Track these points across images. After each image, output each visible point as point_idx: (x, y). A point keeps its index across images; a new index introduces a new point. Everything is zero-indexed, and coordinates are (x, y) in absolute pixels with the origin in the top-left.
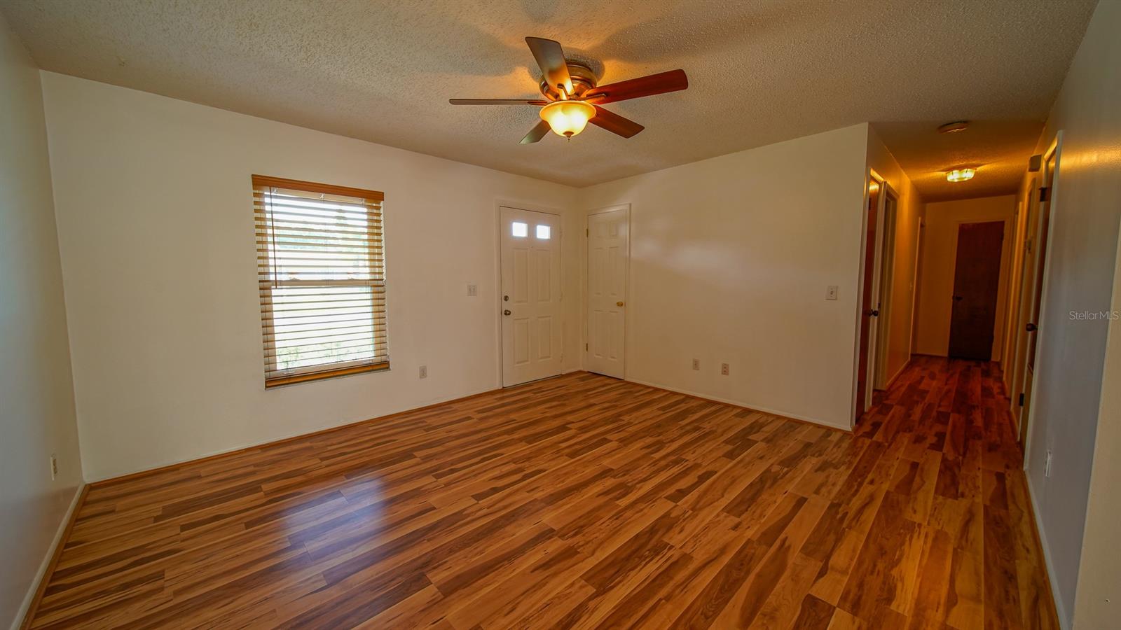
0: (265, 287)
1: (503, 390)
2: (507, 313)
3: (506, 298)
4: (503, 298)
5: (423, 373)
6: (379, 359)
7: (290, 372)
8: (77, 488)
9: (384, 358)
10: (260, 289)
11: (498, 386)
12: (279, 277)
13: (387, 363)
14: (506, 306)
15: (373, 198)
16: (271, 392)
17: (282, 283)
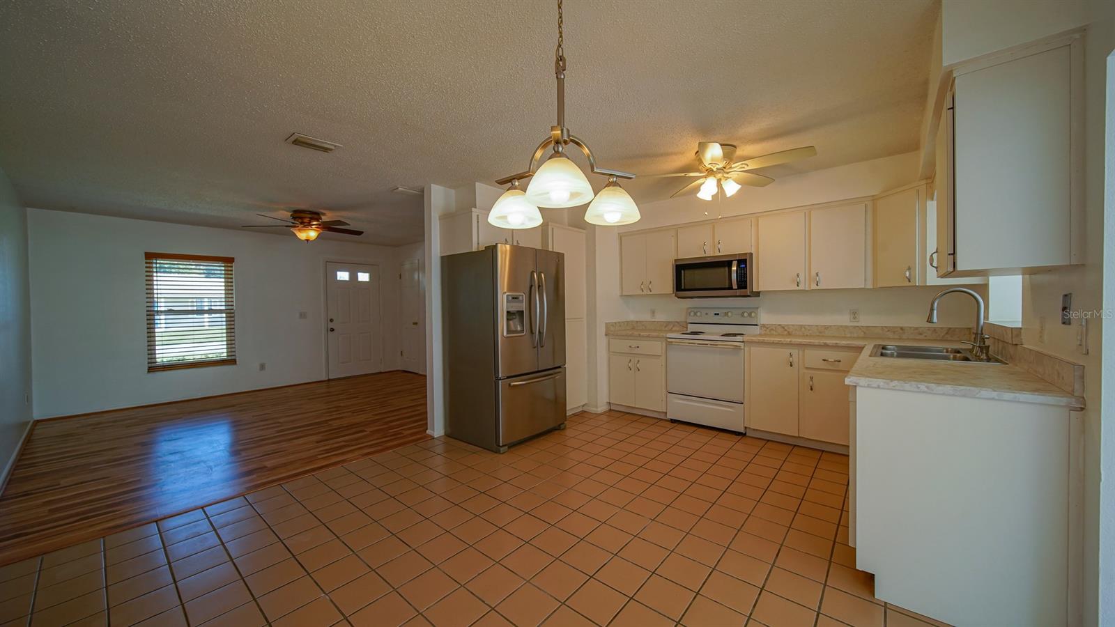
0: (151, 314)
1: (329, 380)
2: (332, 330)
3: (331, 320)
4: (329, 320)
5: (262, 367)
6: (230, 358)
7: (166, 364)
8: (29, 422)
9: (233, 358)
10: (147, 315)
11: (324, 378)
12: (159, 309)
13: (236, 361)
14: (331, 325)
15: (228, 261)
16: (151, 375)
17: (161, 312)
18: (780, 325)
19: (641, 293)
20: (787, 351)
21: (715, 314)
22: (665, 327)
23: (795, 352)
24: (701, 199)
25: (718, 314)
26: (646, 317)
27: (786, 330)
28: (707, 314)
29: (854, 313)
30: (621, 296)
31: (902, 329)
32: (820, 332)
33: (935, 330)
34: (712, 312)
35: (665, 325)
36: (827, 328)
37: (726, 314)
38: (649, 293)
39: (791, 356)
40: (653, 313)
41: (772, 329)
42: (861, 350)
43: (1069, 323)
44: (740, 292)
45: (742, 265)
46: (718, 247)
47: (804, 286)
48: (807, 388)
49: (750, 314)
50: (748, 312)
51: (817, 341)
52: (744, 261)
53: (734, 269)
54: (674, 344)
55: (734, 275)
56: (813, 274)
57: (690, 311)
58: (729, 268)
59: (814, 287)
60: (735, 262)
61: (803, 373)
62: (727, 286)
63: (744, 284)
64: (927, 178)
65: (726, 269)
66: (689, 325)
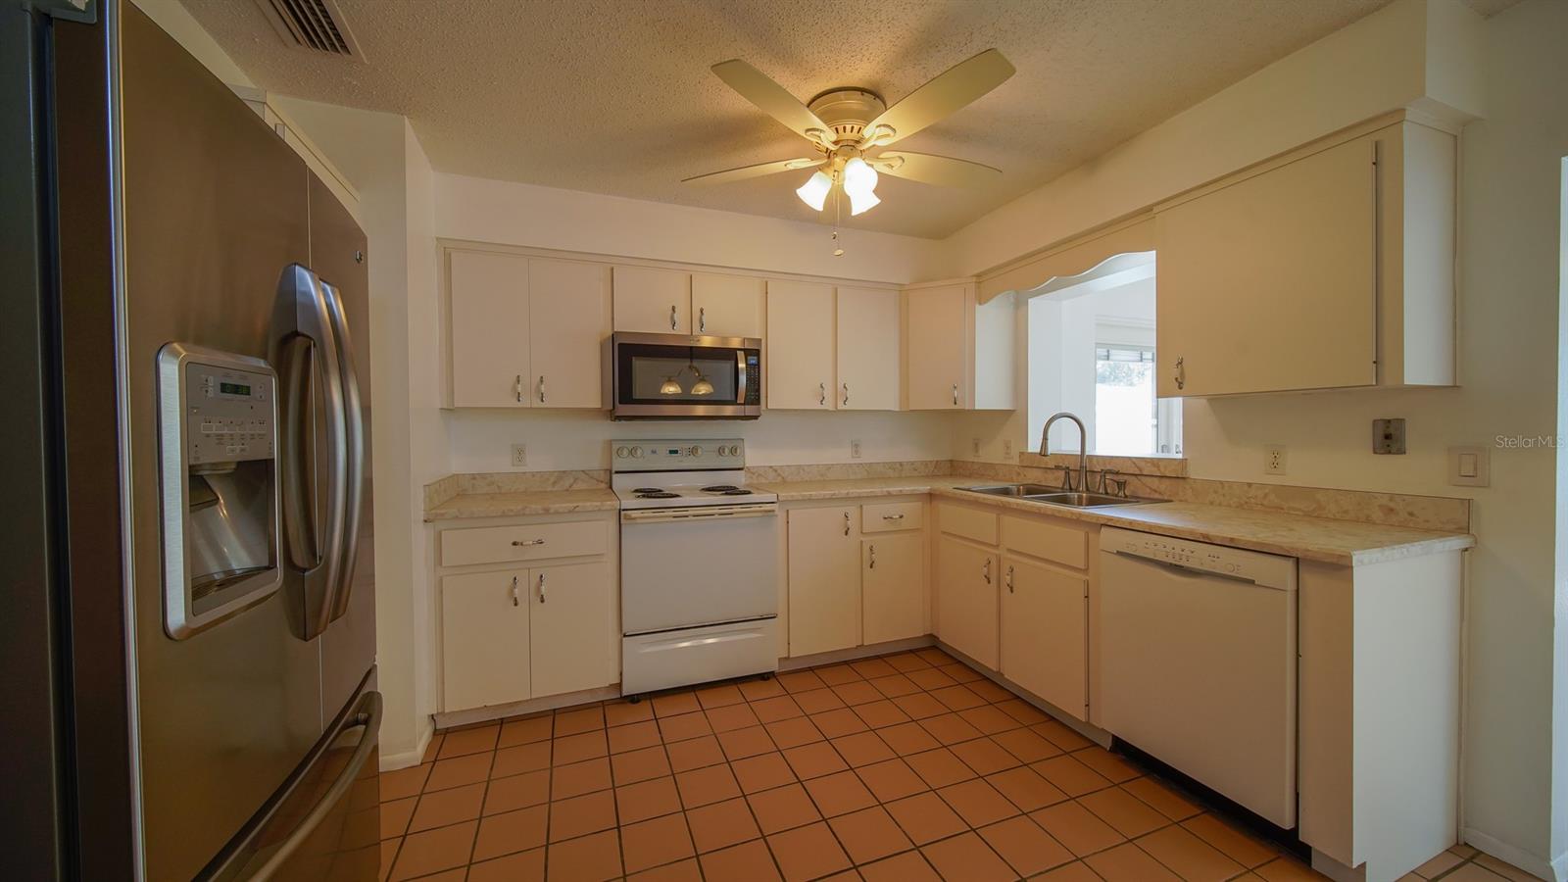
18: (771, 467)
19: (513, 403)
20: (838, 511)
21: (671, 452)
22: (554, 483)
23: (852, 510)
24: (802, 201)
25: (676, 452)
26: (501, 464)
27: (779, 475)
28: (654, 452)
29: (856, 446)
30: (449, 411)
31: (901, 464)
32: (822, 475)
33: (927, 464)
34: (663, 449)
35: (552, 479)
36: (829, 467)
37: (693, 451)
38: (537, 404)
39: (846, 516)
40: (519, 452)
41: (760, 475)
42: (931, 496)
43: (1401, 451)
44: (750, 410)
45: (753, 360)
46: (701, 319)
47: (828, 405)
48: (867, 566)
49: (733, 451)
50: (730, 445)
51: (878, 489)
52: (757, 353)
53: (742, 365)
54: (639, 521)
55: (743, 379)
56: (840, 386)
57: (615, 447)
58: (733, 362)
59: (841, 406)
60: (741, 355)
61: (862, 542)
62: (729, 398)
63: (754, 396)
64: (978, 276)
65: (728, 366)
66: (615, 477)
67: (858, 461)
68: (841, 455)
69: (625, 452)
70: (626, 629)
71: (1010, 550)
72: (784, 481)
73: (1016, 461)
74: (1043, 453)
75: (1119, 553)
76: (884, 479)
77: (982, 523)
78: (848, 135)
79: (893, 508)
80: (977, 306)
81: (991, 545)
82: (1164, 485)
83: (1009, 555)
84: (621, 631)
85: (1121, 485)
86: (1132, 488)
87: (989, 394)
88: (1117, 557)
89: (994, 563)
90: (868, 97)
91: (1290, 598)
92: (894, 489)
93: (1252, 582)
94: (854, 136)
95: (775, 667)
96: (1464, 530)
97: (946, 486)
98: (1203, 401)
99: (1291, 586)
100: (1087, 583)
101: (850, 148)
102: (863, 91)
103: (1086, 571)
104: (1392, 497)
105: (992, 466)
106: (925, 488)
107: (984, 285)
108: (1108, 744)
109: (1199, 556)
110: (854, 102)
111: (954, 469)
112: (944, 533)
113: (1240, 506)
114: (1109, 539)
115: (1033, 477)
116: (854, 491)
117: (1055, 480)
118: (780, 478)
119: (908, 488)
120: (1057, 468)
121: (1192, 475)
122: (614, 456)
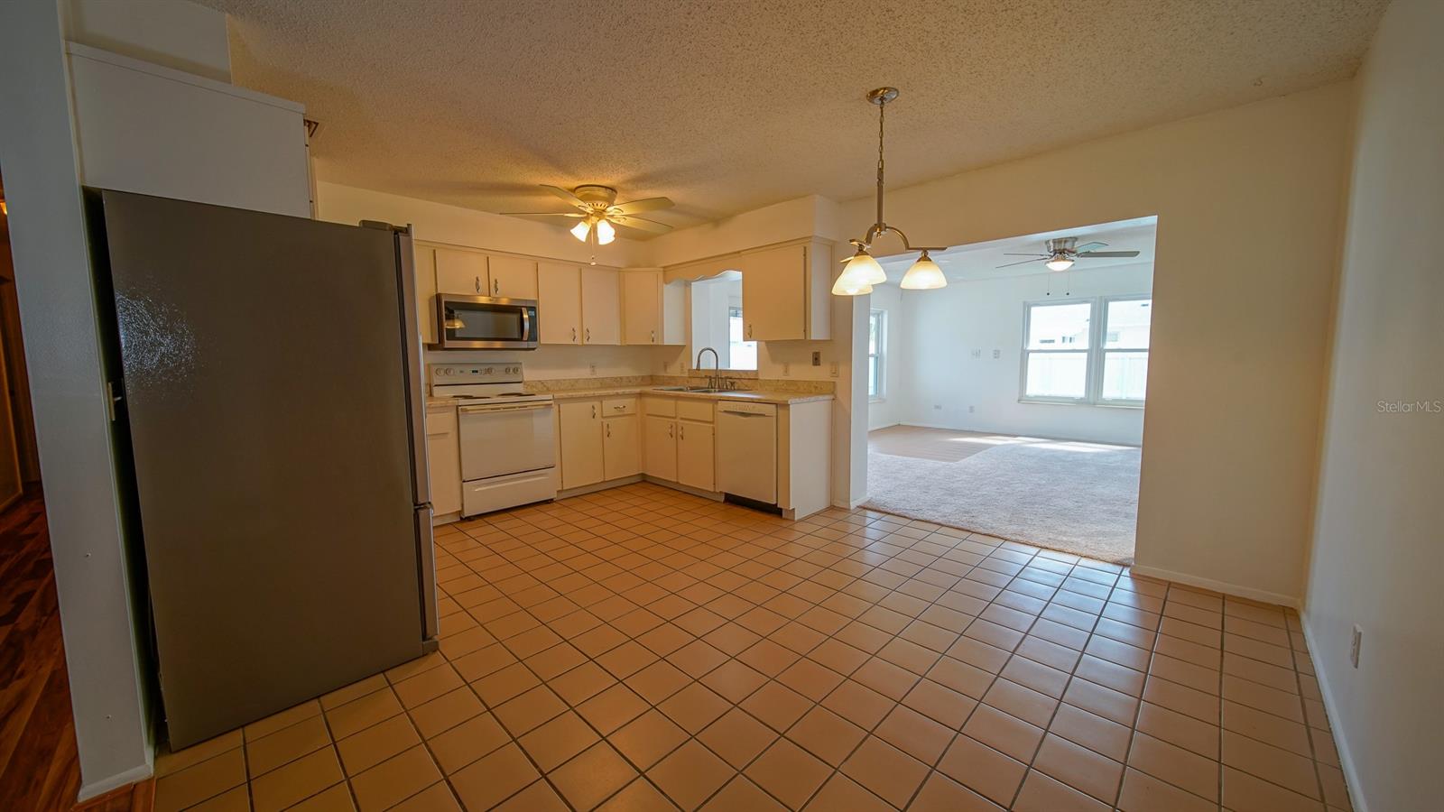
18: (540, 381)
20: (590, 404)
21: (474, 372)
23: (597, 404)
24: (574, 236)
25: (477, 372)
28: (461, 372)
29: (594, 367)
31: (621, 378)
32: (572, 386)
33: (637, 378)
34: (469, 369)
36: (577, 380)
37: (489, 371)
39: (593, 407)
41: (532, 386)
42: (641, 395)
43: (819, 365)
44: (532, 345)
45: (532, 313)
46: (496, 286)
47: (578, 342)
48: (605, 435)
49: (515, 370)
50: (512, 367)
51: (611, 392)
52: (533, 309)
53: (526, 316)
54: (470, 412)
55: (527, 325)
56: (585, 329)
57: (435, 368)
58: (519, 315)
59: (585, 342)
60: (524, 310)
61: (602, 423)
62: (516, 337)
63: (534, 337)
64: (664, 267)
65: (515, 317)
66: (435, 389)
67: (594, 377)
68: (583, 373)
69: (442, 372)
70: (464, 478)
71: (682, 419)
72: (548, 390)
73: (686, 375)
74: (698, 369)
75: (725, 411)
76: (611, 387)
77: (667, 406)
78: (599, 207)
79: (620, 403)
80: (665, 285)
81: (673, 418)
82: (750, 383)
83: (682, 421)
84: (461, 479)
85: (732, 384)
86: (738, 384)
87: (671, 337)
88: (725, 414)
89: (674, 426)
90: (609, 191)
91: (775, 419)
92: (620, 391)
93: (763, 415)
94: (602, 208)
95: (554, 495)
96: (833, 393)
97: (649, 389)
98: (763, 343)
99: (775, 414)
100: (714, 429)
101: (600, 214)
102: (606, 188)
103: (712, 422)
104: (817, 382)
105: (673, 378)
106: (638, 390)
107: (668, 273)
108: (723, 498)
109: (750, 408)
110: (602, 193)
111: (653, 380)
112: (649, 415)
113: (775, 391)
114: (722, 406)
115: (696, 383)
116: (598, 393)
117: (705, 383)
118: (545, 387)
119: (627, 391)
120: (706, 377)
121: (761, 378)
122: (434, 374)
